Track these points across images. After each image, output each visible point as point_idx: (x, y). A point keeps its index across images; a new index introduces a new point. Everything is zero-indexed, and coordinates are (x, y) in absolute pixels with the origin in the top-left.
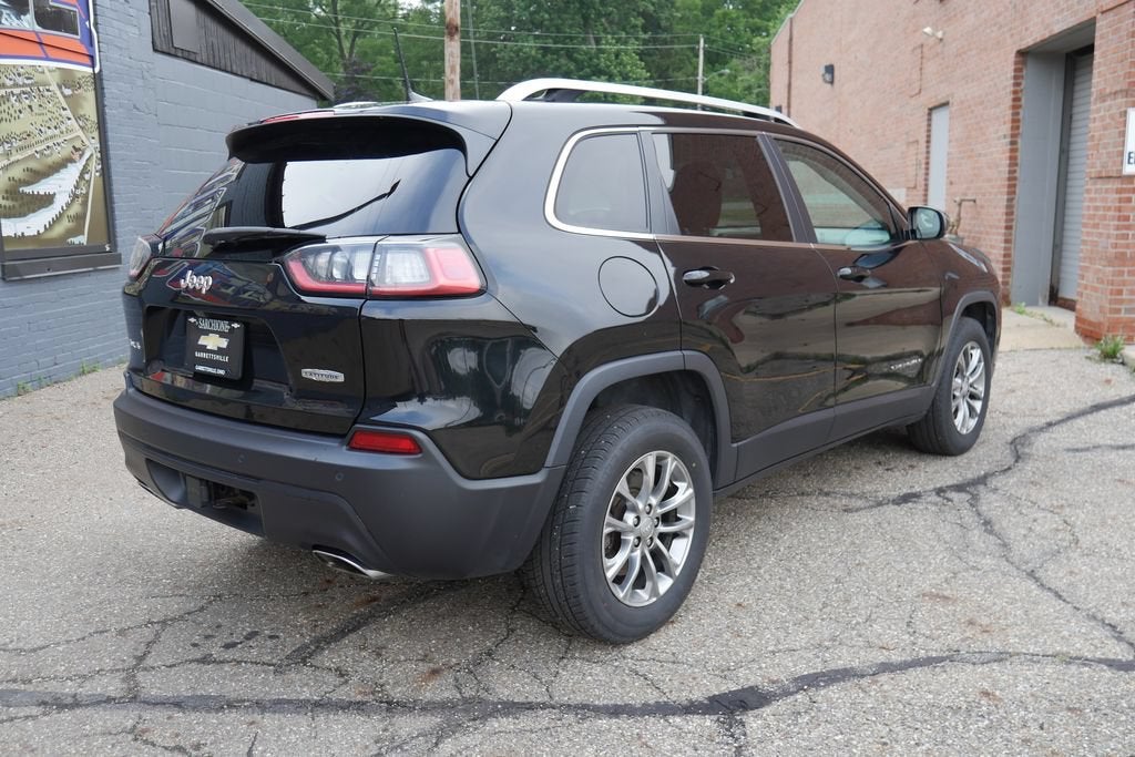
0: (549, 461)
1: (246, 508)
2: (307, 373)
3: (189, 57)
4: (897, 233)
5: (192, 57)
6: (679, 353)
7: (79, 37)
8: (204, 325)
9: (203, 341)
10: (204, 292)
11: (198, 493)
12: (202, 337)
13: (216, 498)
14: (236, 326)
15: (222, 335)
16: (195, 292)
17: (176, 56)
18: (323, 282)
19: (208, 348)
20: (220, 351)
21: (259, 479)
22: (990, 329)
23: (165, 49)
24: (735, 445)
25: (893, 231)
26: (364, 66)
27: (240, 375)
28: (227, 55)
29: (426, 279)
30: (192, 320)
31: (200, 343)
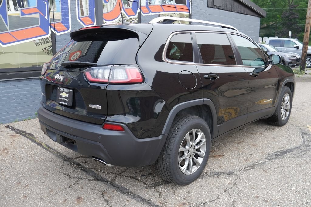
0: (163, 133)
1: (74, 144)
2: (90, 106)
3: (218, 8)
4: (266, 62)
5: (219, 8)
6: (202, 99)
7: (186, 5)
8: (62, 90)
9: (61, 94)
10: (61, 80)
11: (60, 139)
12: (61, 93)
13: (65, 141)
14: (71, 90)
15: (67, 93)
16: (59, 80)
17: (214, 8)
18: (95, 79)
19: (63, 96)
20: (66, 98)
21: (77, 136)
22: (292, 90)
23: (211, 6)
24: (218, 126)
25: (265, 62)
26: (295, 6)
27: (72, 105)
28: (231, 6)
29: (126, 78)
30: (58, 88)
31: (61, 95)
